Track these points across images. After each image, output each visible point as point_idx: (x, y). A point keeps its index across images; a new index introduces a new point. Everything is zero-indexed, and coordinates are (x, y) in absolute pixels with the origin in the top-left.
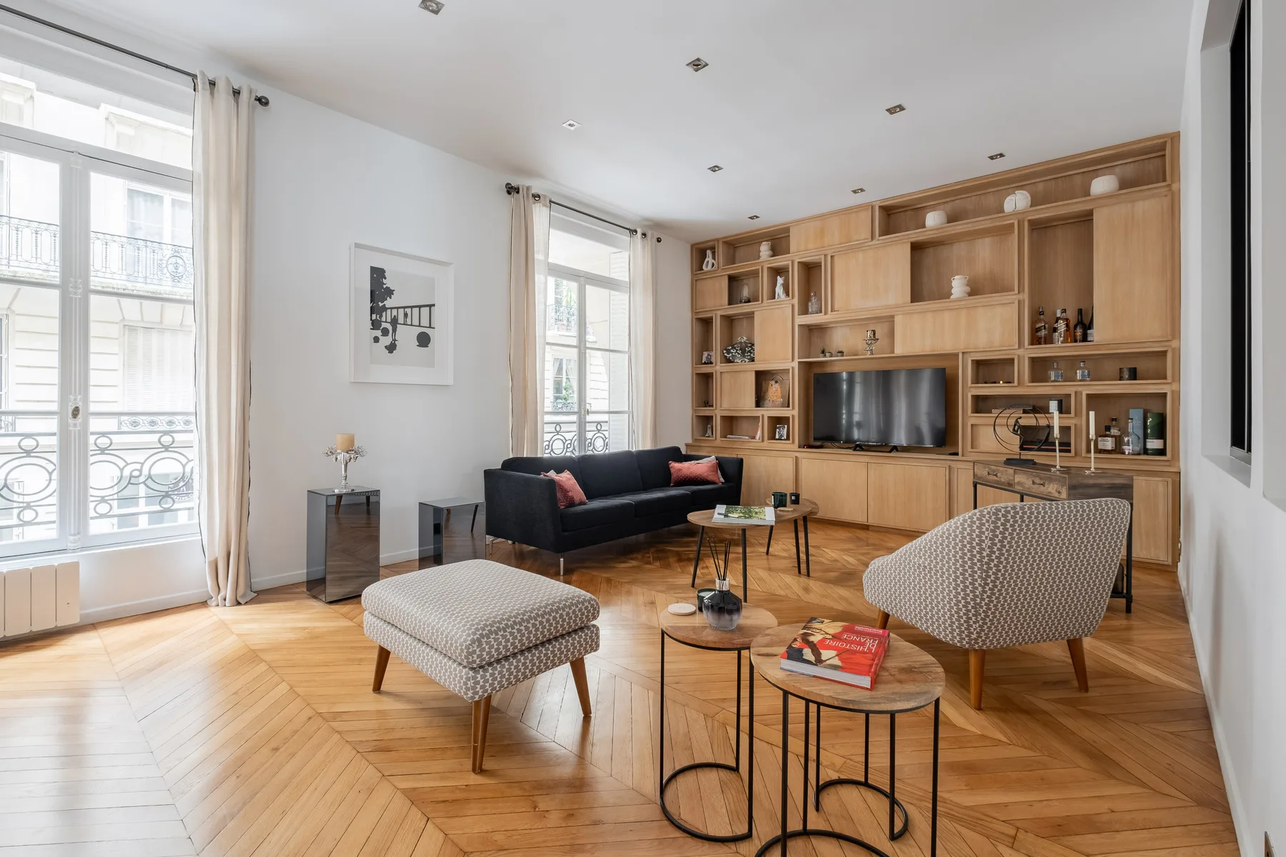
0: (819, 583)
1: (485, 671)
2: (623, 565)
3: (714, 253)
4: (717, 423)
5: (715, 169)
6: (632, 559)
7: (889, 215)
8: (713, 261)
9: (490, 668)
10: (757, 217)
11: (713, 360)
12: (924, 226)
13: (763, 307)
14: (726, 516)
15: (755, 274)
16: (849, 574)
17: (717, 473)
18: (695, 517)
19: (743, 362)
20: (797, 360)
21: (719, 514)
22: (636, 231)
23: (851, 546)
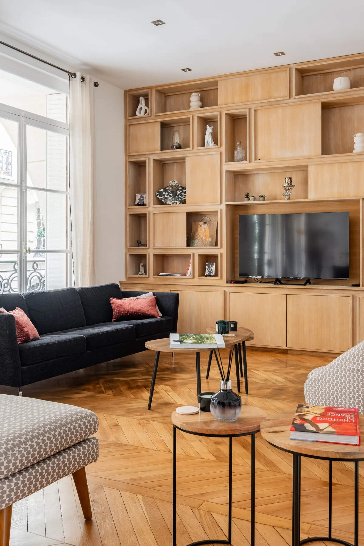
0: (257, 399)
1: (11, 481)
2: (77, 396)
3: (147, 100)
4: (151, 262)
5: (158, 23)
6: (84, 390)
7: (303, 77)
8: (146, 108)
9: (14, 479)
10: (190, 70)
11: (146, 201)
12: (331, 89)
13: (193, 153)
14: (181, 342)
15: (186, 122)
16: (279, 390)
17: (156, 307)
18: (152, 345)
19: (175, 204)
20: (224, 203)
21: (175, 341)
22: (75, 75)
23: (275, 367)
